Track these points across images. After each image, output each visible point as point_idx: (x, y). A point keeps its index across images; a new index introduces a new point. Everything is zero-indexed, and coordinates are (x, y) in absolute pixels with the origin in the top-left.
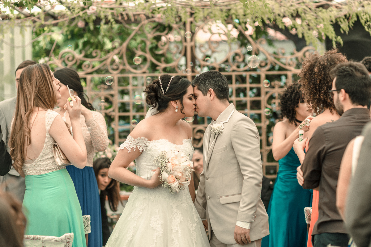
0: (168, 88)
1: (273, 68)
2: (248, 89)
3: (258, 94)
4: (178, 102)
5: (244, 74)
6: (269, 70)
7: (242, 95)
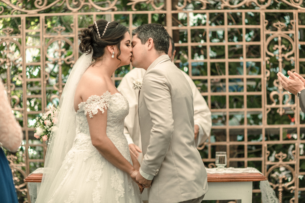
0: (104, 32)
1: (274, 5)
2: (244, 31)
3: (257, 38)
4: (115, 47)
5: (238, 12)
6: (268, 8)
7: (235, 39)
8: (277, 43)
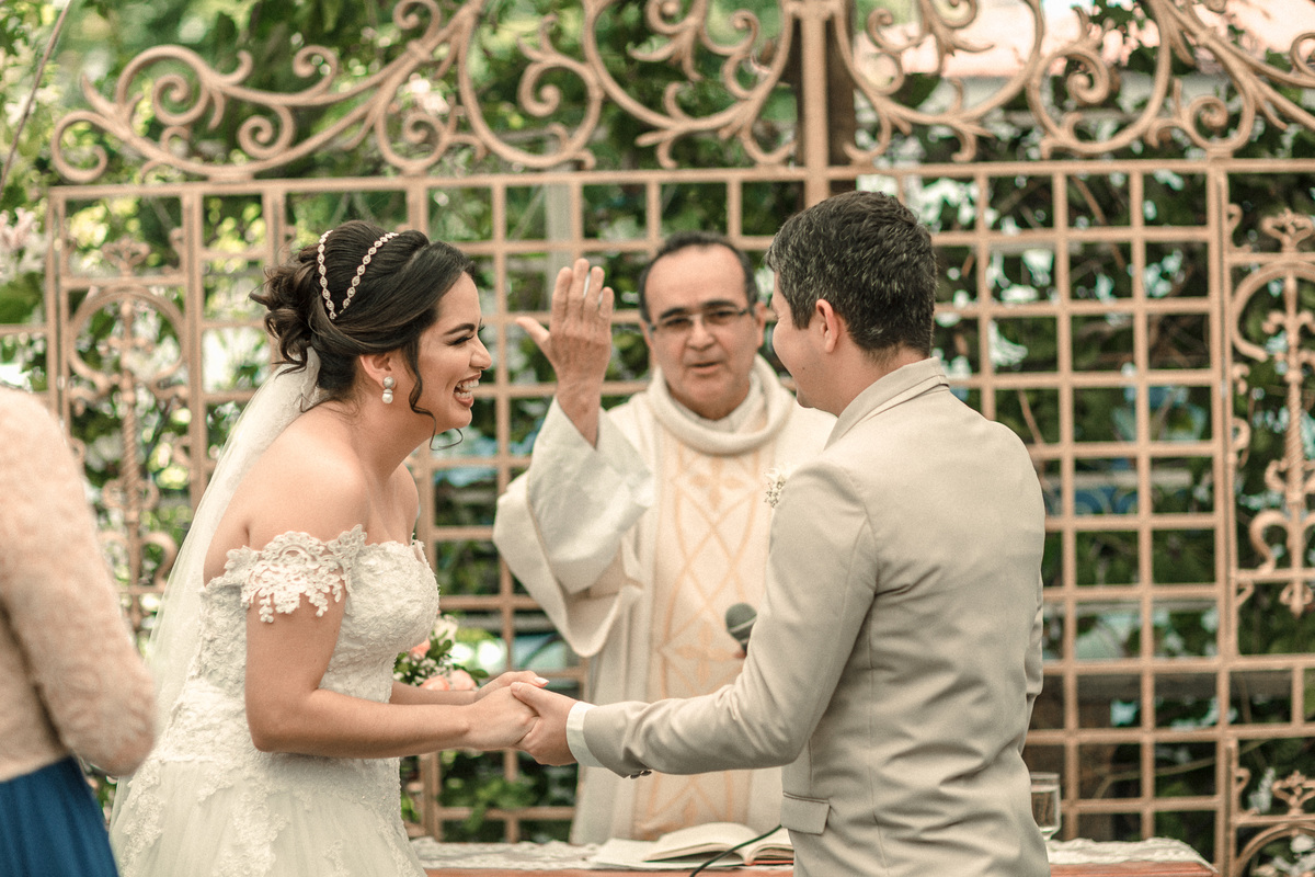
0: (352, 292)
8: (1279, 304)
